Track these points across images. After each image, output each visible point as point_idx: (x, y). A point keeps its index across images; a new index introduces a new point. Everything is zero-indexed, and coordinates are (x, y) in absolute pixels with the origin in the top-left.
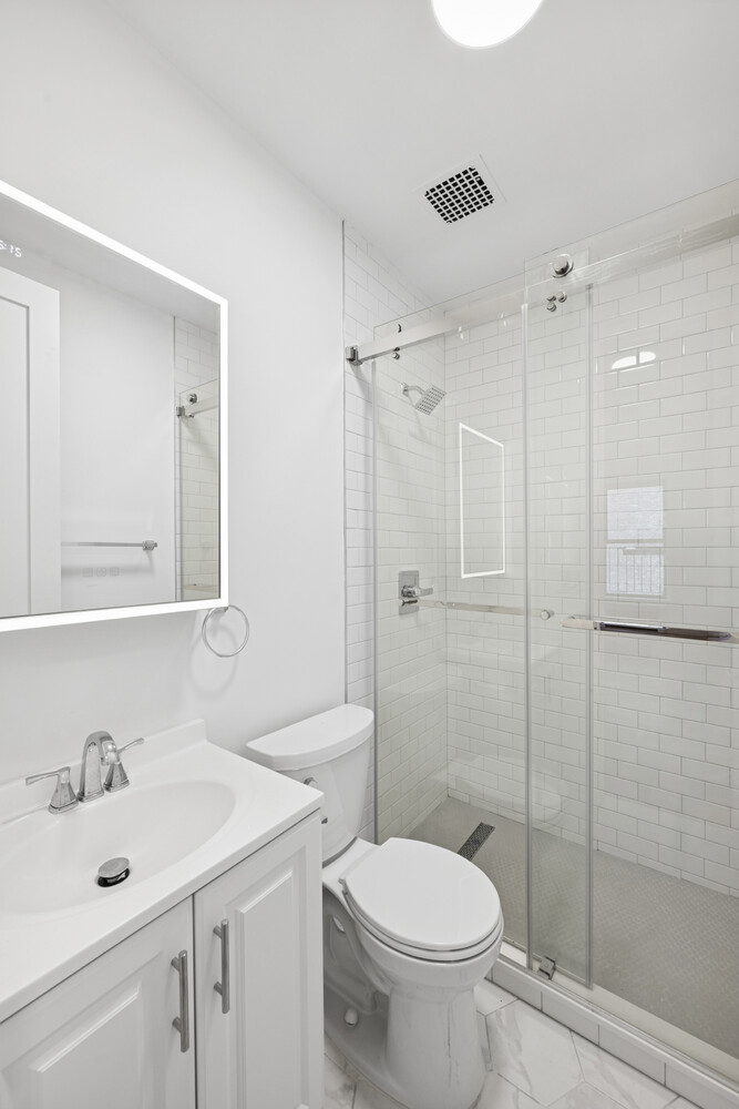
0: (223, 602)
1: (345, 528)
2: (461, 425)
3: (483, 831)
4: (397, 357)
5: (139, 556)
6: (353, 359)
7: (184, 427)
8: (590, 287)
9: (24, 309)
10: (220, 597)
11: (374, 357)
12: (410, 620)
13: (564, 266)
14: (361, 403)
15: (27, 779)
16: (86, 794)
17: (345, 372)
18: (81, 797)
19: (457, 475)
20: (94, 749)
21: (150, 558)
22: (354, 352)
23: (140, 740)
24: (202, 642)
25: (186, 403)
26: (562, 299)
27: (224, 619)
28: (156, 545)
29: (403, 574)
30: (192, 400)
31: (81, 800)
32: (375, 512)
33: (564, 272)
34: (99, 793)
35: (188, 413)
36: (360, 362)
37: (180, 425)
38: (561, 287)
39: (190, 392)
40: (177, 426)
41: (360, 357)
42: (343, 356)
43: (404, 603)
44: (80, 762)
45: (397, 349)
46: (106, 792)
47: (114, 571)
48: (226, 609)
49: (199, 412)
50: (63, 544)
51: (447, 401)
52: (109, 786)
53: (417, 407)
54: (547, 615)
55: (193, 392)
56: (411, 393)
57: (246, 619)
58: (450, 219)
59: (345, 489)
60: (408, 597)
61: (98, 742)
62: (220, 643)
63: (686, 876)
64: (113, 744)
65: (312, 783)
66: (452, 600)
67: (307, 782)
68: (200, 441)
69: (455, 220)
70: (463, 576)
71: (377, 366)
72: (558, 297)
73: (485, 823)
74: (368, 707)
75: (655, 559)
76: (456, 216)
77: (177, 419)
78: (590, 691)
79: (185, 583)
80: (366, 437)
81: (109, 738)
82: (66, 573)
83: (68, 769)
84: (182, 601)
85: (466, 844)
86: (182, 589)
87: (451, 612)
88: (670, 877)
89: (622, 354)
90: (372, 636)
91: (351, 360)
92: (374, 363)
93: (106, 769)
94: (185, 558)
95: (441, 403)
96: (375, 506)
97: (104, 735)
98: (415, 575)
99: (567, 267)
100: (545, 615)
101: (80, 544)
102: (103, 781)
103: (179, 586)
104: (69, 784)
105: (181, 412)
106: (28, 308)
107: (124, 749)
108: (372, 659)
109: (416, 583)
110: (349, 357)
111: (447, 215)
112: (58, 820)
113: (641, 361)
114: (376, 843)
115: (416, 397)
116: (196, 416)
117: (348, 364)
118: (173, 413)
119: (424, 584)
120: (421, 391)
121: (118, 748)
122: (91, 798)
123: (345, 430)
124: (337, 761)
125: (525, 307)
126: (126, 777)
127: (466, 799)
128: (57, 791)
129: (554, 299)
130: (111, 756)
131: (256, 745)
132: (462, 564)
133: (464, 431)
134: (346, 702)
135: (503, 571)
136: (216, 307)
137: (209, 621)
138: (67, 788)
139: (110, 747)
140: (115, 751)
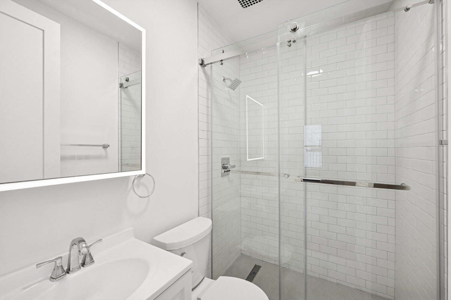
0: (143, 172)
1: (199, 139)
2: (247, 96)
3: (257, 268)
4: (222, 64)
5: (101, 151)
6: (202, 64)
7: (123, 93)
8: (305, 37)
9: (42, 31)
10: (141, 169)
11: (211, 63)
12: (226, 179)
13: (295, 27)
14: (205, 84)
15: (37, 265)
16: (71, 269)
17: (198, 69)
18: (68, 271)
19: (245, 117)
20: (75, 247)
21: (106, 152)
22: (203, 61)
23: (101, 240)
24: (132, 191)
25: (124, 82)
26: (294, 41)
27: (143, 180)
28: (109, 146)
29: (223, 159)
30: (126, 80)
31: (68, 273)
32: (212, 132)
33: (295, 30)
34: (78, 268)
35: (124, 86)
36: (205, 66)
37: (121, 91)
38: (293, 36)
39: (125, 77)
40: (119, 92)
41: (205, 63)
42: (198, 62)
43: (225, 172)
44: (68, 253)
45: (222, 60)
46: (82, 268)
47: (87, 158)
48: (144, 175)
49: (130, 86)
50: (61, 145)
51: (241, 85)
52: (83, 264)
53: (229, 87)
54: (287, 176)
55: (127, 76)
56: (226, 81)
57: (153, 179)
58: (244, 6)
59: (198, 121)
60: (225, 168)
61: (77, 243)
62: (141, 191)
63: (338, 282)
64: (86, 244)
65: (184, 255)
66: (243, 170)
67: (182, 255)
68: (130, 99)
69: (246, 7)
70: (248, 160)
71: (213, 67)
72: (292, 40)
73: (257, 264)
74: (208, 218)
75: (318, 153)
76: (247, 5)
77: (120, 89)
78: (306, 208)
79: (123, 163)
80: (208, 99)
81: (84, 241)
82: (63, 158)
83: (61, 257)
84: (121, 171)
85: (250, 274)
86: (121, 166)
87: (243, 175)
88: (333, 282)
89: (312, 69)
90: (210, 186)
91: (201, 64)
92: (211, 66)
93: (82, 257)
94: (123, 152)
95: (239, 86)
96: (212, 129)
97: (81, 239)
98: (228, 159)
99: (296, 28)
100: (286, 176)
101: (71, 145)
102: (81, 262)
103: (120, 165)
104: (62, 266)
105: (121, 86)
106: (43, 31)
107: (91, 245)
108: (210, 196)
109: (228, 163)
110: (200, 63)
111: (243, 4)
112: (55, 285)
113: (320, 72)
114: (212, 278)
115: (229, 83)
116: (128, 87)
117: (200, 66)
118: (118, 86)
119: (232, 163)
120: (231, 80)
121: (88, 245)
122: (74, 271)
123: (198, 95)
124: (196, 244)
125: (278, 44)
126: (92, 259)
127: (248, 254)
128: (54, 269)
129: (290, 41)
130: (85, 250)
131: (158, 238)
132: (247, 155)
133: (248, 98)
134: (199, 216)
135: (263, 158)
136: (140, 32)
137: (136, 181)
138: (60, 268)
139: (84, 245)
140: (87, 247)
